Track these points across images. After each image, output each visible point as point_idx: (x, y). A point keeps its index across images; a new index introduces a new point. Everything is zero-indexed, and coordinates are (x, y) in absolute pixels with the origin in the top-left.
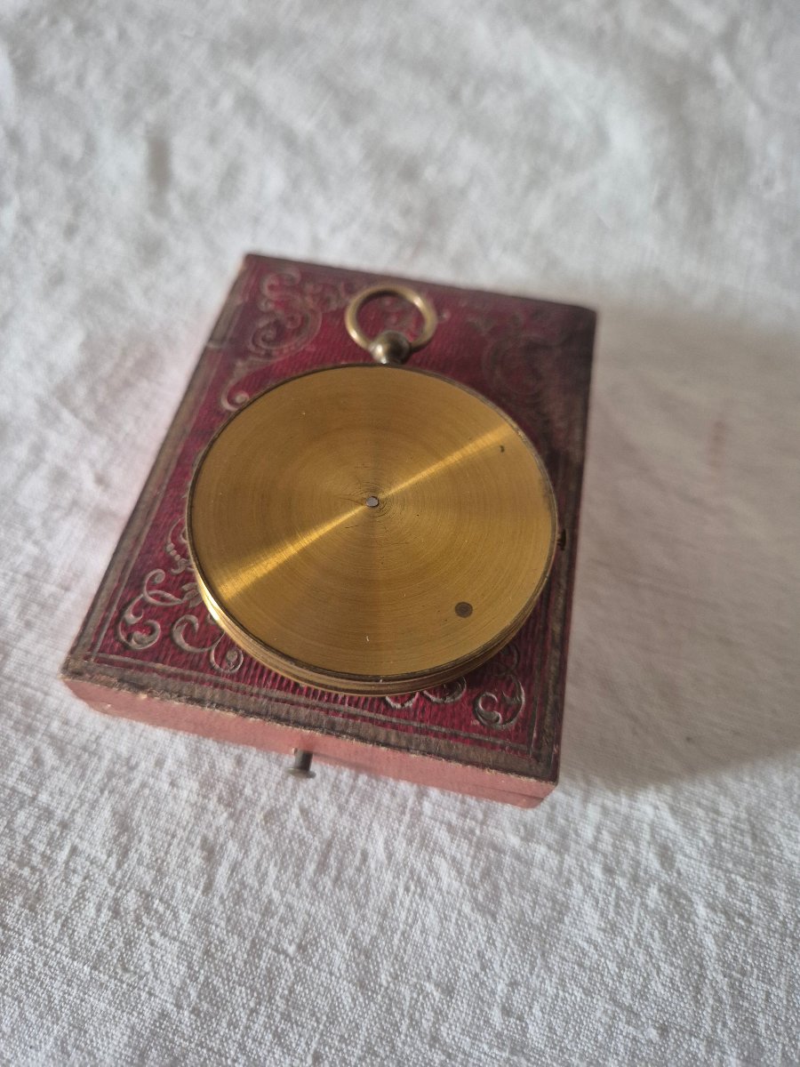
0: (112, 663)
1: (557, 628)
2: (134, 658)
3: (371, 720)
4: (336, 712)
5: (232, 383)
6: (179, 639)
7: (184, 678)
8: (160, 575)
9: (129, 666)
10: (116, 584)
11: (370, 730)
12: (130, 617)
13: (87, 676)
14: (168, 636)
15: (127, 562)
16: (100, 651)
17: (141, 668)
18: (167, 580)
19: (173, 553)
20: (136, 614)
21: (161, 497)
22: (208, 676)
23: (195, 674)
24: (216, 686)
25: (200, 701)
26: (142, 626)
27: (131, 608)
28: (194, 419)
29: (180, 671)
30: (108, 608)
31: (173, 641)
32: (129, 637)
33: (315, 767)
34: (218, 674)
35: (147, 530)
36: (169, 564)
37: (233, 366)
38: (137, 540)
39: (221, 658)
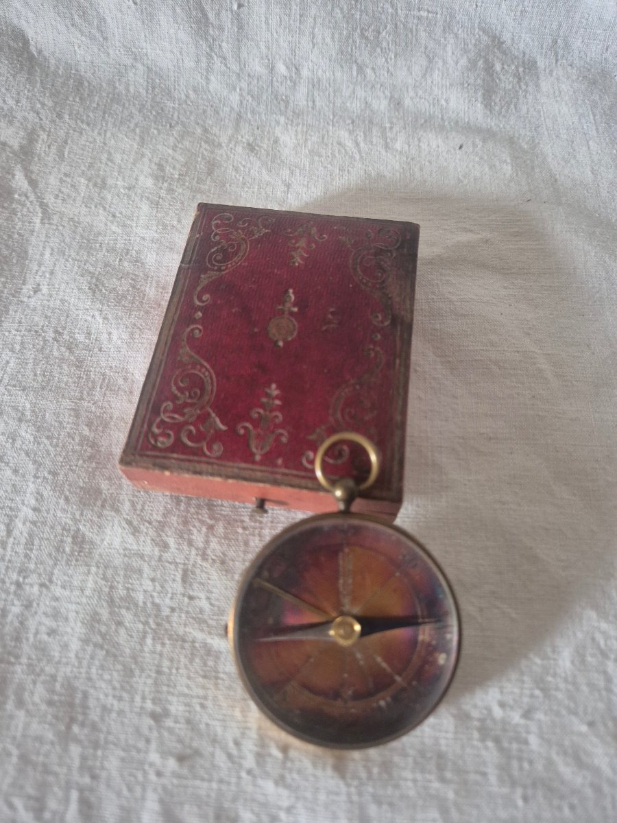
0: (148, 456)
1: (398, 418)
2: (161, 452)
3: (296, 476)
4: (276, 473)
5: (199, 288)
6: (186, 440)
7: (189, 461)
8: (169, 405)
9: (158, 457)
10: (144, 412)
11: (297, 481)
12: (156, 431)
13: (134, 464)
14: (178, 439)
15: (150, 399)
16: (141, 450)
17: (164, 458)
18: (175, 408)
19: (176, 392)
20: (158, 427)
21: (164, 360)
22: (203, 459)
23: (196, 458)
24: (208, 464)
25: (200, 473)
26: (163, 434)
27: (155, 424)
28: (178, 313)
29: (187, 457)
30: (143, 426)
31: (182, 442)
32: (156, 441)
33: (268, 506)
34: (209, 457)
35: (158, 380)
36: (174, 398)
37: (199, 278)
38: (154, 386)
39: (210, 449)
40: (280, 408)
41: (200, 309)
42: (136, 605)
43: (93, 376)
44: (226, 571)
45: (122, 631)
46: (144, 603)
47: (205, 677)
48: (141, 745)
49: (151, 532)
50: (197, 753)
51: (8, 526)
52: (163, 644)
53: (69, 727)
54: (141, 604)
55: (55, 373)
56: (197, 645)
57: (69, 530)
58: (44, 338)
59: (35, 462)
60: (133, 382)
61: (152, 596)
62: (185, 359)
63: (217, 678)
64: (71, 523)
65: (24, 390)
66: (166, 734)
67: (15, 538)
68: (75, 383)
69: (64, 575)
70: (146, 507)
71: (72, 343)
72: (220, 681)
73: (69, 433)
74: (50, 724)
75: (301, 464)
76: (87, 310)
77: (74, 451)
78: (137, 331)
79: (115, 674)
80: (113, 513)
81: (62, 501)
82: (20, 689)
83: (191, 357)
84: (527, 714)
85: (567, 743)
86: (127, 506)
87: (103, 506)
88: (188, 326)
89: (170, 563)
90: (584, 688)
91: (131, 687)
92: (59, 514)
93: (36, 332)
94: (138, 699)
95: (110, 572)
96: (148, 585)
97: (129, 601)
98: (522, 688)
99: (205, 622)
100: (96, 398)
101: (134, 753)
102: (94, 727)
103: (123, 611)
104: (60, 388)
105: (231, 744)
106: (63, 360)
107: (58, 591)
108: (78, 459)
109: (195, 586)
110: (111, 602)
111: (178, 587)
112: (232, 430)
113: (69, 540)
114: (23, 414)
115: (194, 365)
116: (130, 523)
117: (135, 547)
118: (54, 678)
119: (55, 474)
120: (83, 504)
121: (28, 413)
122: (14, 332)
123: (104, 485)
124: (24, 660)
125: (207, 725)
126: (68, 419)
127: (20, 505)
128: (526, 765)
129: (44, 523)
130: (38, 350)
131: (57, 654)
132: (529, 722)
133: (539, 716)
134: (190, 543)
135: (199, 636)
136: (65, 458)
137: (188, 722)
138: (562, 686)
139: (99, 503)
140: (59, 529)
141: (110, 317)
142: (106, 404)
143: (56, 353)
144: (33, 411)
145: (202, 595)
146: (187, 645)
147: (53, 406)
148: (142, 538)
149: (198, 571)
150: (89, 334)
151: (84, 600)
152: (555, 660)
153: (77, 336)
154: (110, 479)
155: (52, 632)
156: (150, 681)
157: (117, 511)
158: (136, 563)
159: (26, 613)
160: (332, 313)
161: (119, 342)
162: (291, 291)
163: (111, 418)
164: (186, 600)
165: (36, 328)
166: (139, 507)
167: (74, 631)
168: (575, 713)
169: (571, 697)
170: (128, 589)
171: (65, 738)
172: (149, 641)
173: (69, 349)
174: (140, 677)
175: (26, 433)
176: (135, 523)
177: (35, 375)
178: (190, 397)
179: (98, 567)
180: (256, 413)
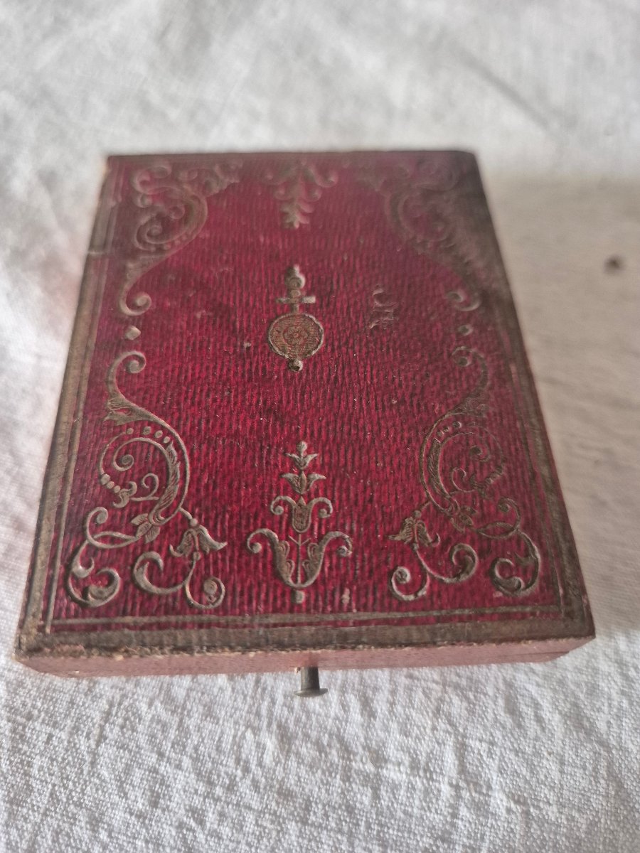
0: (71, 628)
2: (97, 616)
3: (387, 622)
4: (345, 624)
5: (127, 287)
6: (144, 580)
7: (161, 626)
8: (102, 514)
9: (93, 628)
10: (53, 535)
11: (389, 632)
12: (78, 568)
13: (47, 650)
14: (130, 581)
15: (60, 507)
16: (54, 618)
17: (108, 627)
18: (112, 517)
19: (111, 485)
20: (87, 565)
21: (79, 425)
22: (188, 618)
23: (173, 619)
24: (201, 626)
25: (187, 648)
26: (96, 577)
27: (77, 559)
28: (95, 332)
29: (154, 619)
30: (52, 565)
31: (137, 587)
32: (84, 595)
34: (200, 612)
35: (73, 465)
36: (109, 498)
37: (124, 269)
38: (65, 479)
39: (199, 591)
40: (325, 488)
41: (134, 321)
62: (121, 418)
75: (390, 594)
83: (130, 411)
88: (116, 356)
112: (239, 545)
115: (140, 425)
160: (379, 297)
162: (297, 269)
178: (141, 492)
180: (278, 504)
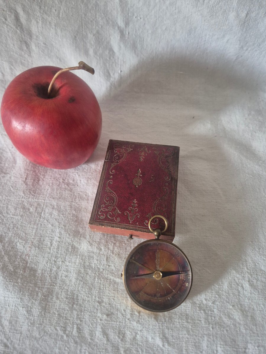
0: (98, 221)
1: (173, 210)
2: (101, 220)
3: (143, 228)
4: (137, 227)
5: (111, 168)
6: (109, 217)
7: (110, 223)
8: (104, 206)
9: (101, 222)
10: (96, 208)
11: (143, 230)
12: (100, 214)
13: (93, 224)
14: (106, 216)
15: (97, 204)
16: (95, 220)
17: (103, 222)
18: (105, 206)
19: (105, 201)
21: (101, 191)
22: (114, 222)
23: (112, 222)
24: (116, 224)
25: (113, 227)
26: (102, 215)
27: (99, 212)
28: (105, 176)
29: (109, 222)
30: (95, 212)
32: (100, 217)
33: (133, 237)
34: (116, 222)
35: (100, 197)
36: (105, 203)
37: (111, 165)
38: (98, 199)
39: (116, 219)
40: (137, 207)
41: (112, 175)
42: (92, 268)
43: (75, 194)
44: (120, 257)
45: (88, 276)
46: (95, 267)
47: (114, 290)
48: (95, 311)
49: (96, 245)
50: (112, 313)
51: (51, 243)
52: (101, 280)
53: (73, 306)
54: (94, 268)
55: (64, 193)
56: (111, 280)
57: (70, 244)
58: (59, 181)
59: (58, 222)
60: (88, 196)
61: (97, 265)
62: (108, 191)
63: (118, 291)
64: (71, 242)
65: (54, 198)
66: (103, 308)
67: (53, 247)
68: (70, 196)
69: (69, 258)
70: (94, 237)
71: (68, 183)
72: (119, 292)
73: (69, 213)
74: (67, 305)
75: (144, 224)
76: (73, 172)
77: (71, 219)
78: (89, 179)
79: (86, 289)
80: (84, 239)
81: (68, 235)
82: (57, 294)
83: (110, 190)
84: (213, 303)
85: (226, 312)
86: (88, 237)
87: (81, 236)
88: (108, 181)
89: (102, 255)
90: (231, 295)
91: (91, 293)
92: (67, 239)
93: (57, 179)
94: (94, 297)
95: (84, 258)
96: (96, 262)
97: (90, 267)
98: (212, 295)
99: (114, 273)
100: (77, 202)
101: (93, 313)
102: (80, 305)
103: (88, 270)
104: (65, 198)
105: (123, 311)
106: (66, 189)
107: (67, 264)
108: (72, 222)
109: (110, 262)
110: (84, 267)
111: (105, 262)
112: (123, 213)
113: (70, 247)
114: (54, 207)
115: (111, 193)
116: (89, 242)
117: (91, 250)
118: (67, 290)
119: (65, 226)
120: (74, 236)
121: (55, 206)
122: (50, 179)
123: (81, 230)
124: (58, 285)
125: (115, 305)
126: (68, 208)
127: (54, 236)
128: (213, 318)
129: (62, 242)
130: (57, 185)
131: (68, 283)
132: (214, 305)
133: (217, 303)
134: (108, 249)
135: (112, 278)
136: (68, 221)
137: (109, 304)
138: (225, 294)
139: (79, 236)
140: (67, 244)
141: (80, 175)
142: (80, 204)
143: (63, 186)
144: (57, 206)
145: (113, 265)
146: (108, 281)
147: (63, 204)
148: (93, 247)
149: (111, 257)
150: (74, 180)
151: (76, 266)
152: (222, 286)
153: (70, 181)
154: (82, 228)
155: (66, 276)
156: (97, 292)
157: (85, 238)
158: (92, 254)
159: (58, 270)
160: (153, 177)
161: (84, 183)
162: (140, 169)
163: (82, 208)
164: (108, 266)
165: (56, 178)
166: (92, 237)
167: (73, 276)
168: (229, 303)
169: (227, 298)
170: (89, 263)
171: (72, 309)
172: (96, 279)
173: (68, 185)
174: (94, 290)
175: (55, 213)
176: (91, 242)
177: (57, 194)
178: (110, 203)
179: (80, 256)
180: (130, 208)
